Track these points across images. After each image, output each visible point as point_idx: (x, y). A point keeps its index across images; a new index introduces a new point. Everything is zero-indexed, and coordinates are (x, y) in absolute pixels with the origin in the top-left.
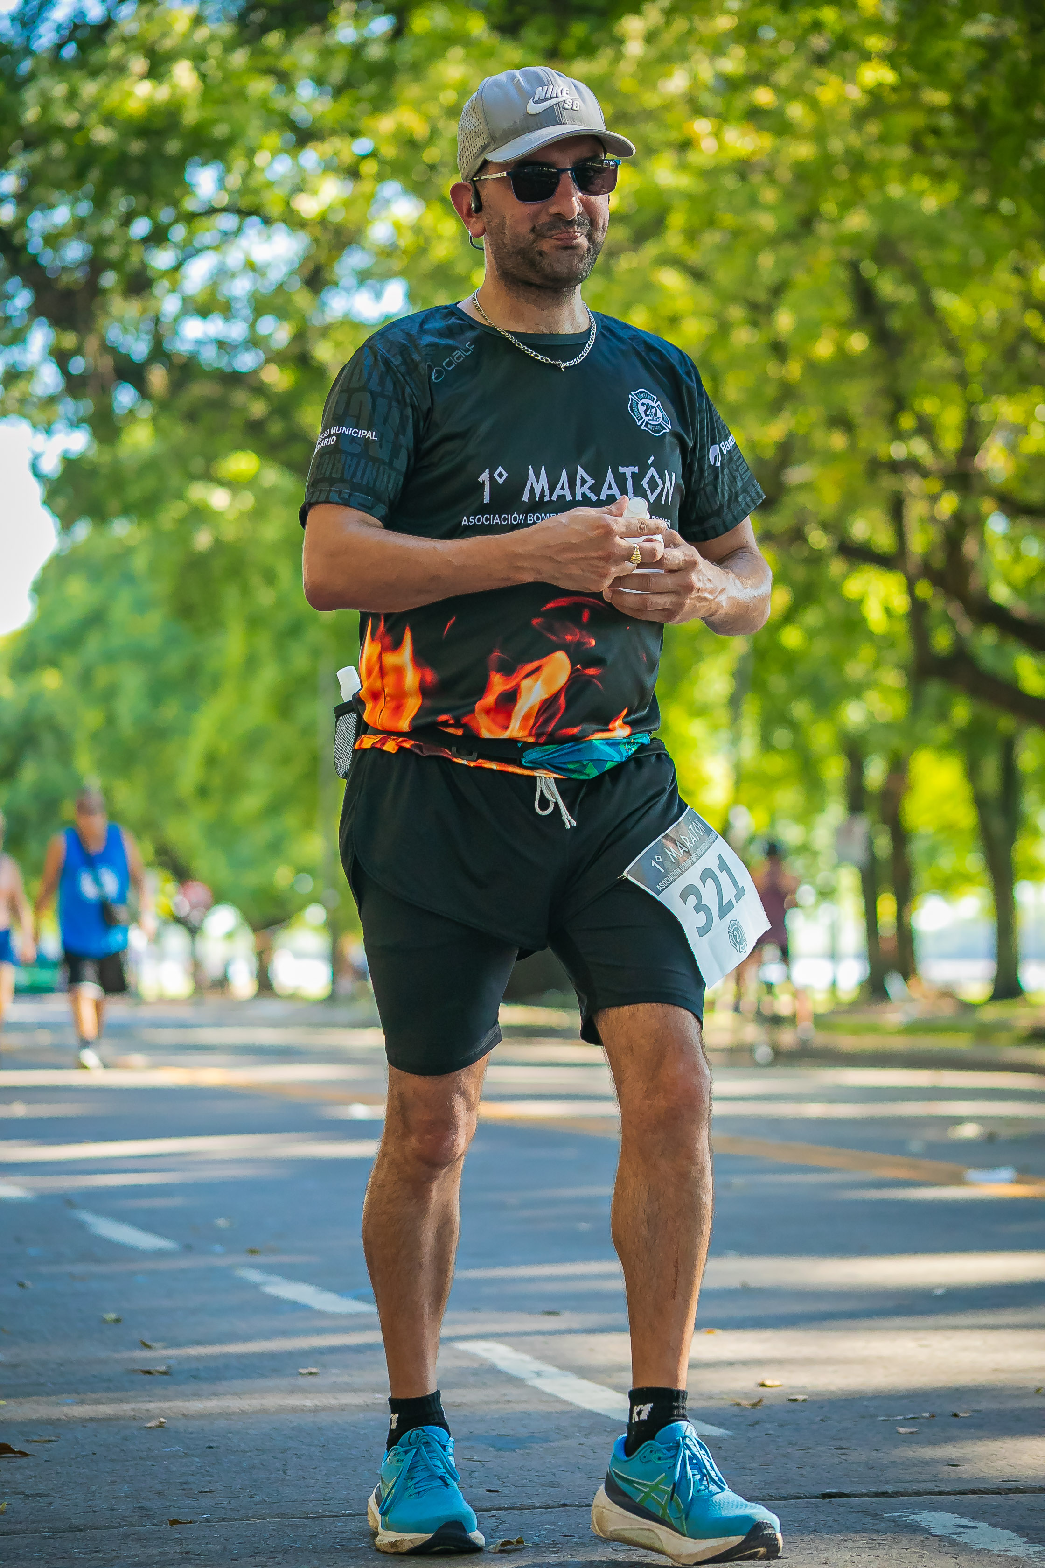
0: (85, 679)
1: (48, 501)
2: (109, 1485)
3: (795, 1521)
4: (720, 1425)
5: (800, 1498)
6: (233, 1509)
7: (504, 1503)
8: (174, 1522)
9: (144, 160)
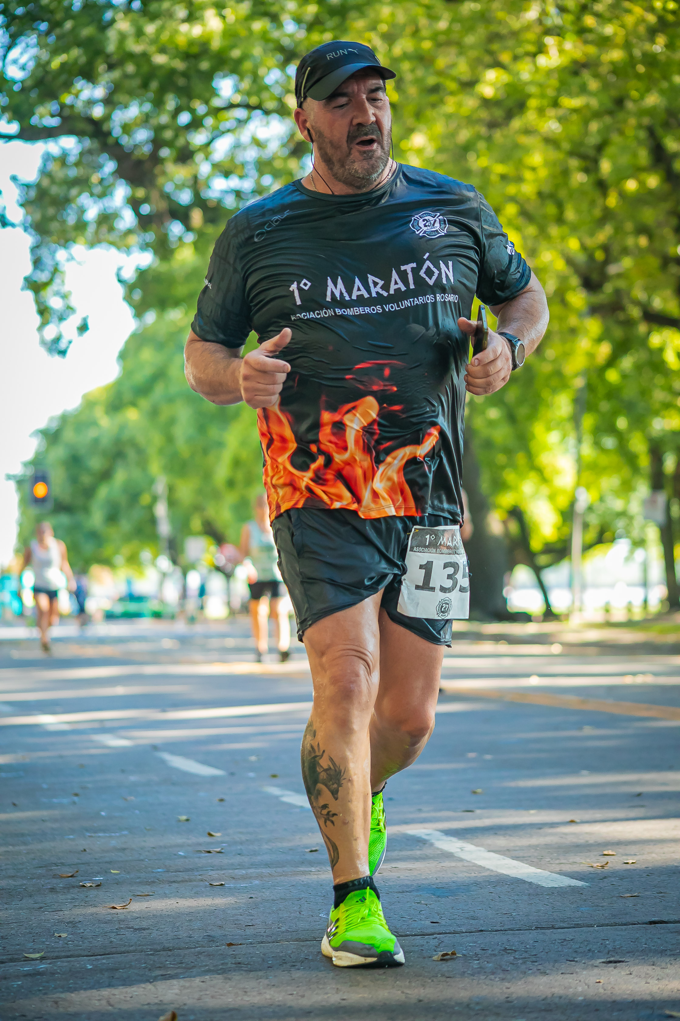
0: (154, 413)
1: (128, 298)
2: (188, 922)
3: (632, 939)
4: (581, 879)
5: (635, 924)
6: (267, 936)
7: (442, 930)
8: (230, 945)
9: (185, 74)
